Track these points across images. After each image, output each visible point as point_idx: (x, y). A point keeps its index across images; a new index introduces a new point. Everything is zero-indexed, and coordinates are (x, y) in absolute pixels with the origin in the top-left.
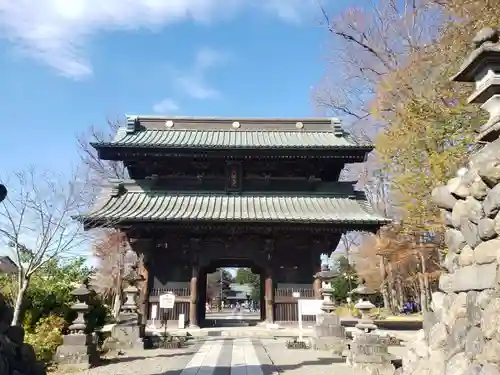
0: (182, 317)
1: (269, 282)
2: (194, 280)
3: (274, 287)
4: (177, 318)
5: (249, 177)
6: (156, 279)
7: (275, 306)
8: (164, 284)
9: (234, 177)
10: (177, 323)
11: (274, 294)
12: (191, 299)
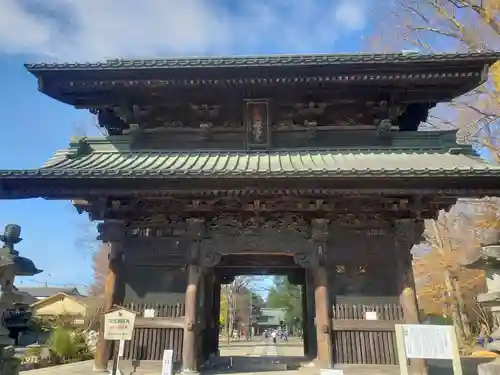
0: (168, 354)
1: (321, 293)
2: (191, 288)
3: (332, 302)
4: (160, 357)
5: (282, 127)
6: (128, 288)
7: (334, 335)
8: (141, 294)
9: (258, 125)
10: (161, 366)
11: (331, 316)
12: (186, 322)
